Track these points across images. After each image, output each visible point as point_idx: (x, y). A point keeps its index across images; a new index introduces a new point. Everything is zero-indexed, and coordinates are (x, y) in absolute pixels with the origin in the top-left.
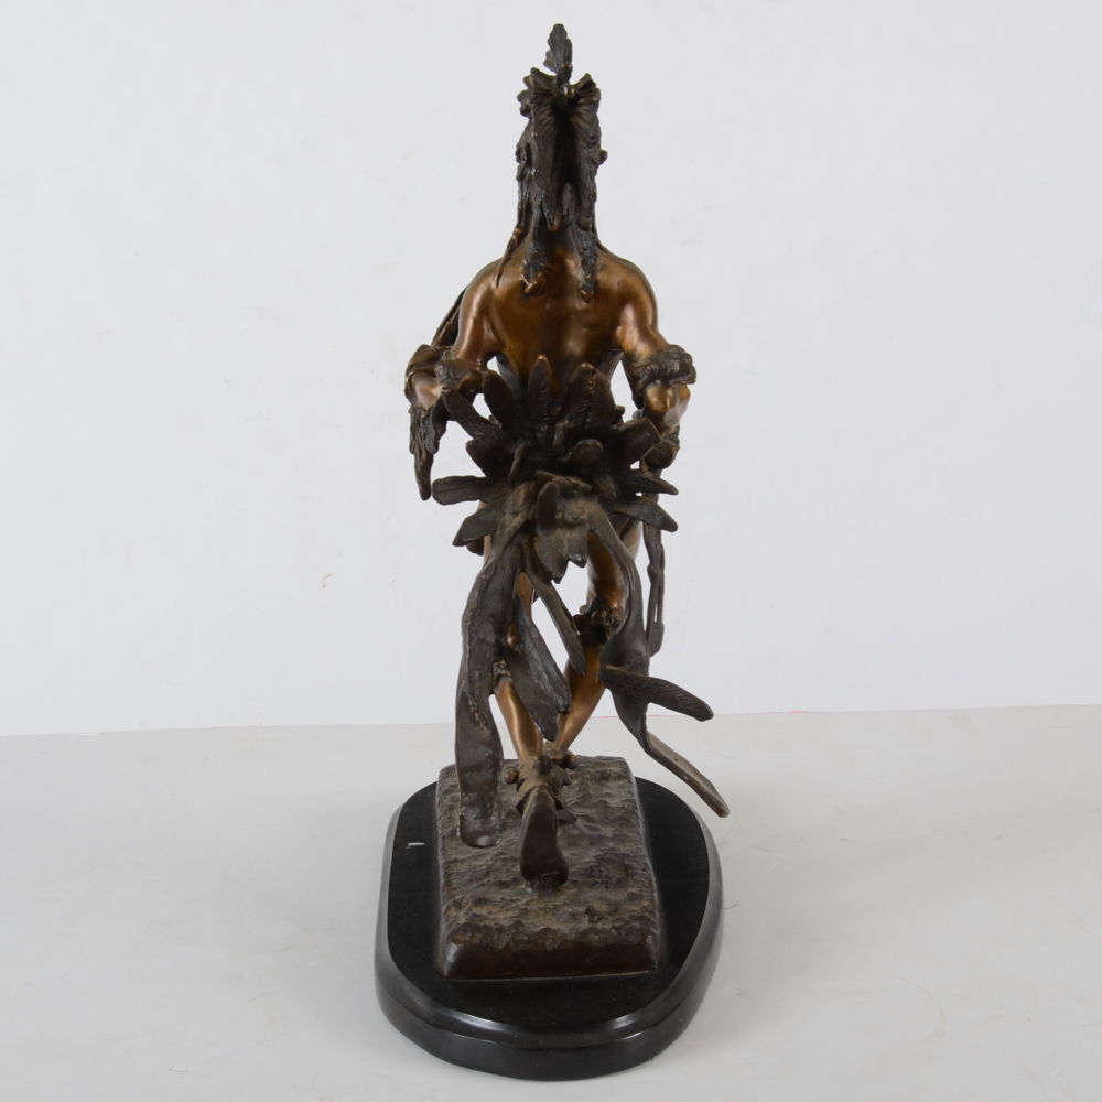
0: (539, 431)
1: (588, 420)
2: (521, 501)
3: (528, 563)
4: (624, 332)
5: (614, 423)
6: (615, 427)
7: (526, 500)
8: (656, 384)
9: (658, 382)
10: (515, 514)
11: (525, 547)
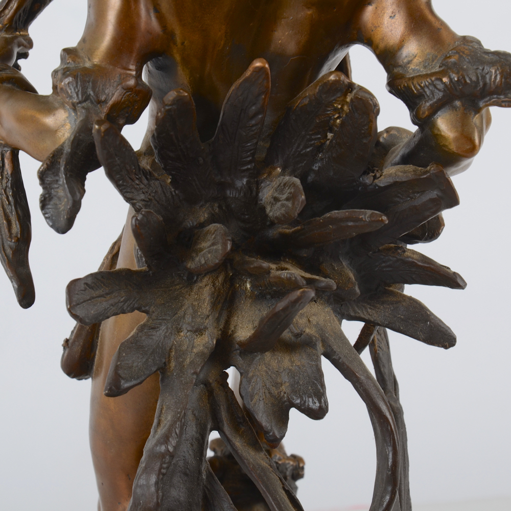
0: (232, 186)
1: (316, 167)
2: (206, 308)
3: (224, 415)
4: (378, 14)
5: (366, 173)
6: (368, 180)
7: (214, 305)
8: (455, 108)
9: (458, 103)
10: (199, 331)
11: (214, 385)
